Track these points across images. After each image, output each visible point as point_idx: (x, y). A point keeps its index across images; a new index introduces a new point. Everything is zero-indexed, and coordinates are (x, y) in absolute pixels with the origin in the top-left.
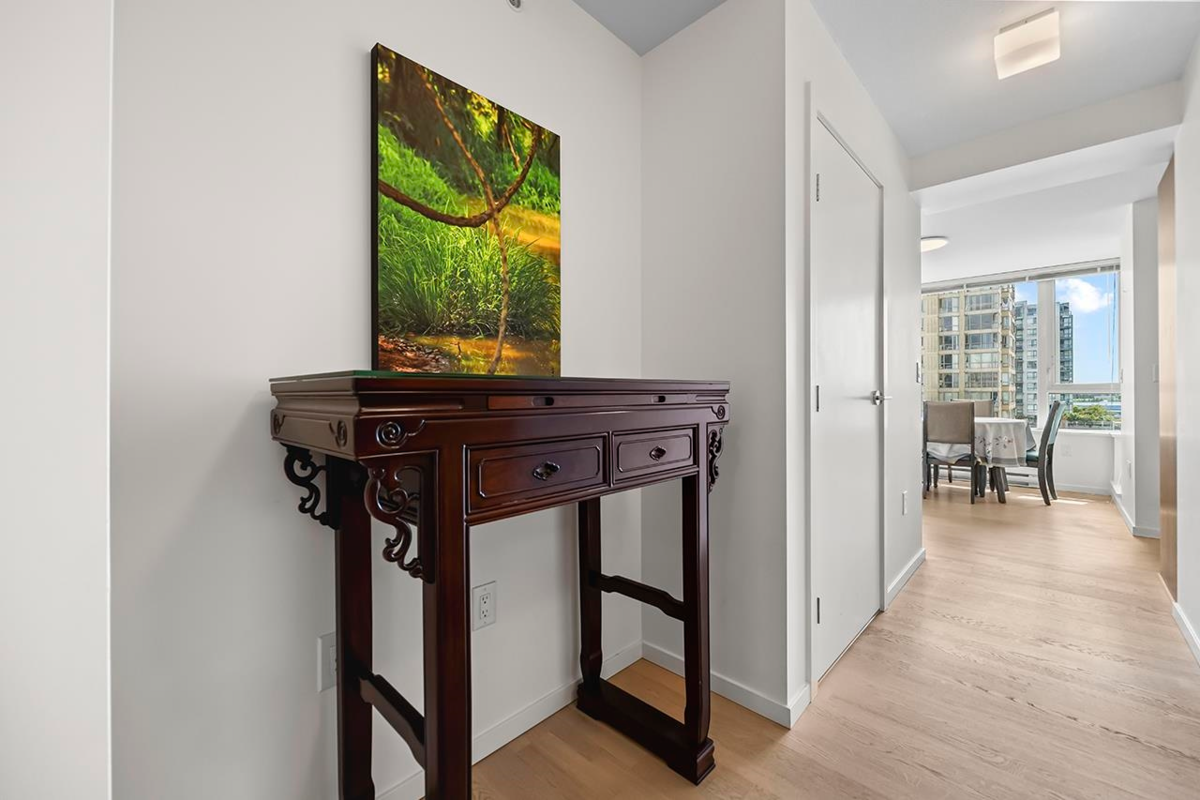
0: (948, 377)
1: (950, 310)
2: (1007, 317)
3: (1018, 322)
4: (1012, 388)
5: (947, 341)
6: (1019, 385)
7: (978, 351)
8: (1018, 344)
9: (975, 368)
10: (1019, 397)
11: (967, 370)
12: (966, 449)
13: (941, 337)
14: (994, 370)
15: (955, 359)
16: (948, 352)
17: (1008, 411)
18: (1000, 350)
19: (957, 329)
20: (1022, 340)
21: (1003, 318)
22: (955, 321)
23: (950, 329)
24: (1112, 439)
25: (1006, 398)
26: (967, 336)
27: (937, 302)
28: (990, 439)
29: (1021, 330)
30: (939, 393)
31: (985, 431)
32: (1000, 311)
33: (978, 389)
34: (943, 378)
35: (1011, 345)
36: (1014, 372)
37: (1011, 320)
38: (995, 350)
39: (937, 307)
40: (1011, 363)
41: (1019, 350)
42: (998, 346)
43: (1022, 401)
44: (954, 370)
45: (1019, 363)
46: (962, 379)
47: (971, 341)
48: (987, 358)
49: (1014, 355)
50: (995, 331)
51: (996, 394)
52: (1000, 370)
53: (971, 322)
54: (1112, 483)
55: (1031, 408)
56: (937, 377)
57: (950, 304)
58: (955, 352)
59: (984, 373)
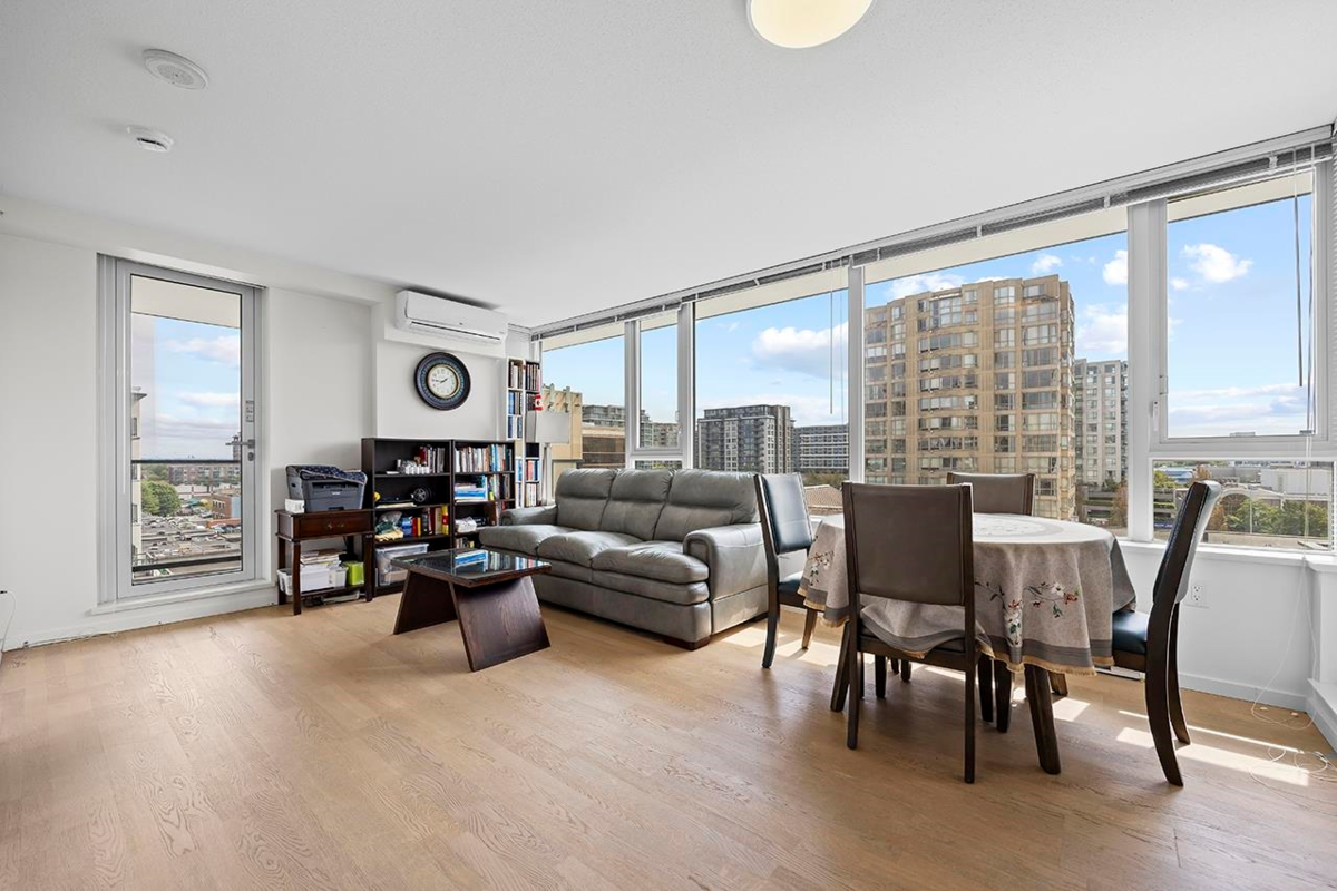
0: (1005, 441)
1: (1006, 366)
2: (1067, 374)
3: (1078, 382)
4: (1072, 453)
5: (1003, 401)
6: (1079, 449)
7: (1037, 411)
8: (1078, 405)
9: (1033, 431)
10: (1079, 462)
11: (1024, 433)
12: (954, 618)
13: (996, 396)
14: (1054, 433)
15: (1012, 420)
16: (1004, 413)
17: (1067, 479)
18: (1059, 410)
19: (1014, 386)
20: (1081, 400)
21: (1062, 375)
22: (1012, 378)
23: (1006, 387)
24: (1310, 572)
25: (1065, 463)
26: (1024, 395)
27: (992, 356)
28: (1017, 590)
29: (1081, 389)
30: (995, 458)
31: (1002, 570)
32: (1059, 367)
33: (1036, 454)
34: (999, 441)
35: (1071, 404)
36: (1074, 435)
37: (1070, 379)
38: (1054, 410)
39: (992, 362)
40: (1071, 425)
41: (1079, 411)
42: (1057, 406)
43: (1081, 466)
44: (1011, 432)
45: (1079, 425)
46: (1020, 443)
47: (1028, 401)
48: (1045, 418)
49: (1073, 416)
50: (1053, 389)
51: (1054, 459)
52: (1059, 432)
53: (1029, 380)
54: (1313, 682)
55: (1090, 474)
56: (992, 440)
57: (1007, 357)
58: (1011, 412)
59: (1043, 436)
